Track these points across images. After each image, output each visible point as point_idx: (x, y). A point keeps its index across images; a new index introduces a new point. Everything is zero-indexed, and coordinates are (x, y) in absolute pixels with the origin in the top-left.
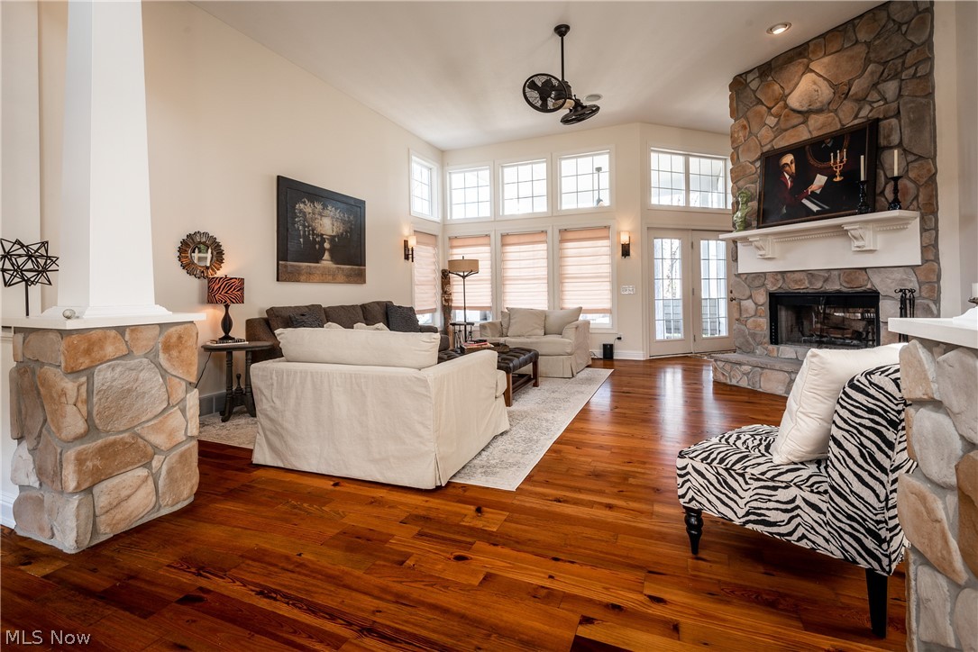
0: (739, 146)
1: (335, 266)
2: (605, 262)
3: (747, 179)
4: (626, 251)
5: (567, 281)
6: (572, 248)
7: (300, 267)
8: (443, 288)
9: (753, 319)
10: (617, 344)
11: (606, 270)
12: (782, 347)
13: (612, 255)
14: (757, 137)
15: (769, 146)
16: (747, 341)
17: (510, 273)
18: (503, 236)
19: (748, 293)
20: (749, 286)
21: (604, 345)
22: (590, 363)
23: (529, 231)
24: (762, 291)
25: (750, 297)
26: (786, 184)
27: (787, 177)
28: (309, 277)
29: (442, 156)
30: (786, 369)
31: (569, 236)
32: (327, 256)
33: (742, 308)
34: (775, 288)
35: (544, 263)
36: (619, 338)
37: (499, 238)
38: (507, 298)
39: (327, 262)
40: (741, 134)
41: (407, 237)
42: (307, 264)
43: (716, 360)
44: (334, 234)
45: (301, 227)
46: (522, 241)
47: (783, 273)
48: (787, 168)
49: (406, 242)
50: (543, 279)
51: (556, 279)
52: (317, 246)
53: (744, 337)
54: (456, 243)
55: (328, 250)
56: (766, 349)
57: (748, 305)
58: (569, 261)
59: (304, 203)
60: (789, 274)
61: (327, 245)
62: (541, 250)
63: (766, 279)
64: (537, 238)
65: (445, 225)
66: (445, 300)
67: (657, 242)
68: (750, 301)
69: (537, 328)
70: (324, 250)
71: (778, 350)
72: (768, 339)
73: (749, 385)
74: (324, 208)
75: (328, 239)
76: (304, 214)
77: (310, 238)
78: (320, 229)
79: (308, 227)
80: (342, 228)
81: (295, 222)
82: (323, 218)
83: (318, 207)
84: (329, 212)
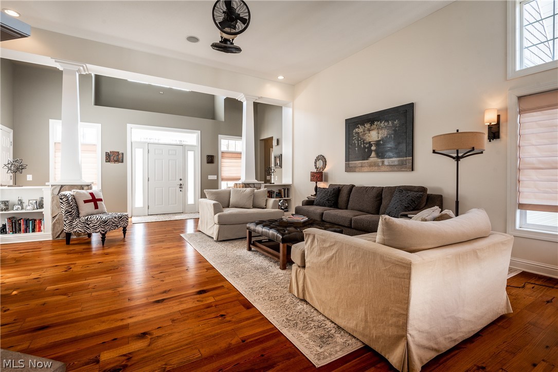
1: (379, 160)
7: (355, 164)
28: (361, 169)
32: (373, 154)
39: (373, 158)
42: (359, 162)
44: (379, 139)
45: (356, 142)
52: (367, 150)
55: (374, 151)
59: (358, 127)
61: (373, 148)
74: (371, 125)
75: (374, 144)
76: (358, 133)
77: (362, 146)
78: (368, 139)
79: (361, 140)
80: (386, 133)
81: (353, 140)
82: (371, 132)
83: (367, 126)
84: (375, 126)
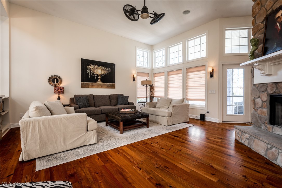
0: (255, 16)
1: (102, 83)
2: (204, 80)
3: (259, 32)
4: (212, 75)
5: (189, 88)
6: (191, 75)
7: (89, 84)
8: (151, 90)
9: (260, 109)
10: (207, 114)
11: (204, 83)
12: (275, 127)
13: (206, 77)
14: (264, 7)
15: (271, 10)
16: (257, 121)
17: (170, 85)
18: (168, 72)
19: (258, 95)
20: (259, 91)
21: (200, 114)
22: (188, 121)
23: (176, 70)
24: (265, 94)
25: (259, 97)
26: (277, 29)
27: (278, 24)
28: (92, 86)
29: (151, 47)
30: (265, 141)
31: (190, 70)
32: (99, 80)
33: (256, 103)
34: (272, 92)
35: (181, 81)
36: (208, 112)
37: (167, 72)
38: (169, 94)
39: (99, 82)
40: (257, 9)
41: (134, 74)
42: (91, 83)
43: (236, 129)
44: (102, 74)
45: (89, 73)
46: (174, 74)
47: (276, 83)
48: (279, 19)
49: (133, 75)
50: (181, 87)
51: (185, 87)
52: (95, 78)
53: (256, 118)
54: (156, 75)
55: (100, 79)
56: (266, 126)
57: (259, 101)
58: (190, 80)
59: (91, 65)
60: (280, 84)
61: (99, 77)
62: (180, 76)
63: (267, 87)
64: (179, 72)
65: (152, 70)
66: (151, 94)
67: (229, 71)
68: (259, 99)
69: (166, 105)
70: (98, 79)
71: (273, 128)
72: (268, 121)
73: (248, 145)
74: (98, 67)
75: (100, 76)
76: (91, 68)
77: (93, 75)
78: (96, 73)
79: (92, 72)
80: (105, 72)
81: (87, 71)
82: (98, 70)
83: (96, 66)
84: (100, 68)
